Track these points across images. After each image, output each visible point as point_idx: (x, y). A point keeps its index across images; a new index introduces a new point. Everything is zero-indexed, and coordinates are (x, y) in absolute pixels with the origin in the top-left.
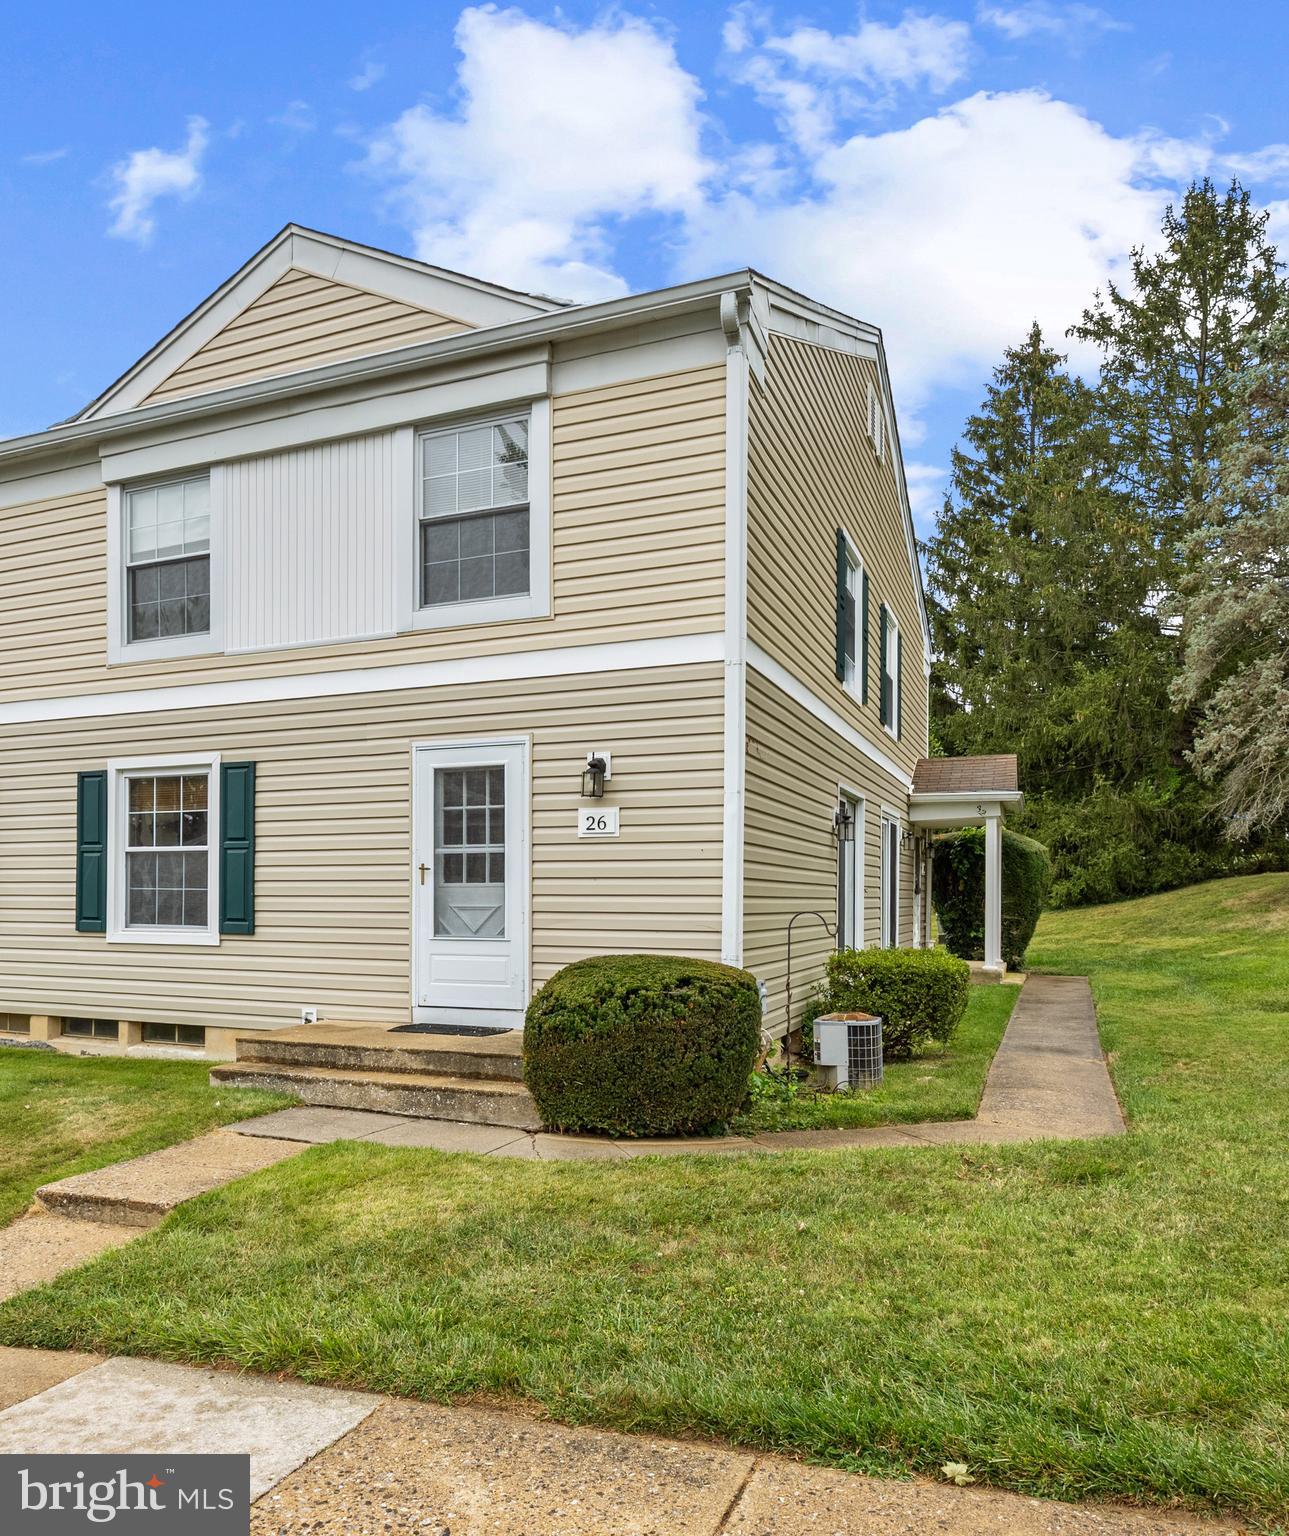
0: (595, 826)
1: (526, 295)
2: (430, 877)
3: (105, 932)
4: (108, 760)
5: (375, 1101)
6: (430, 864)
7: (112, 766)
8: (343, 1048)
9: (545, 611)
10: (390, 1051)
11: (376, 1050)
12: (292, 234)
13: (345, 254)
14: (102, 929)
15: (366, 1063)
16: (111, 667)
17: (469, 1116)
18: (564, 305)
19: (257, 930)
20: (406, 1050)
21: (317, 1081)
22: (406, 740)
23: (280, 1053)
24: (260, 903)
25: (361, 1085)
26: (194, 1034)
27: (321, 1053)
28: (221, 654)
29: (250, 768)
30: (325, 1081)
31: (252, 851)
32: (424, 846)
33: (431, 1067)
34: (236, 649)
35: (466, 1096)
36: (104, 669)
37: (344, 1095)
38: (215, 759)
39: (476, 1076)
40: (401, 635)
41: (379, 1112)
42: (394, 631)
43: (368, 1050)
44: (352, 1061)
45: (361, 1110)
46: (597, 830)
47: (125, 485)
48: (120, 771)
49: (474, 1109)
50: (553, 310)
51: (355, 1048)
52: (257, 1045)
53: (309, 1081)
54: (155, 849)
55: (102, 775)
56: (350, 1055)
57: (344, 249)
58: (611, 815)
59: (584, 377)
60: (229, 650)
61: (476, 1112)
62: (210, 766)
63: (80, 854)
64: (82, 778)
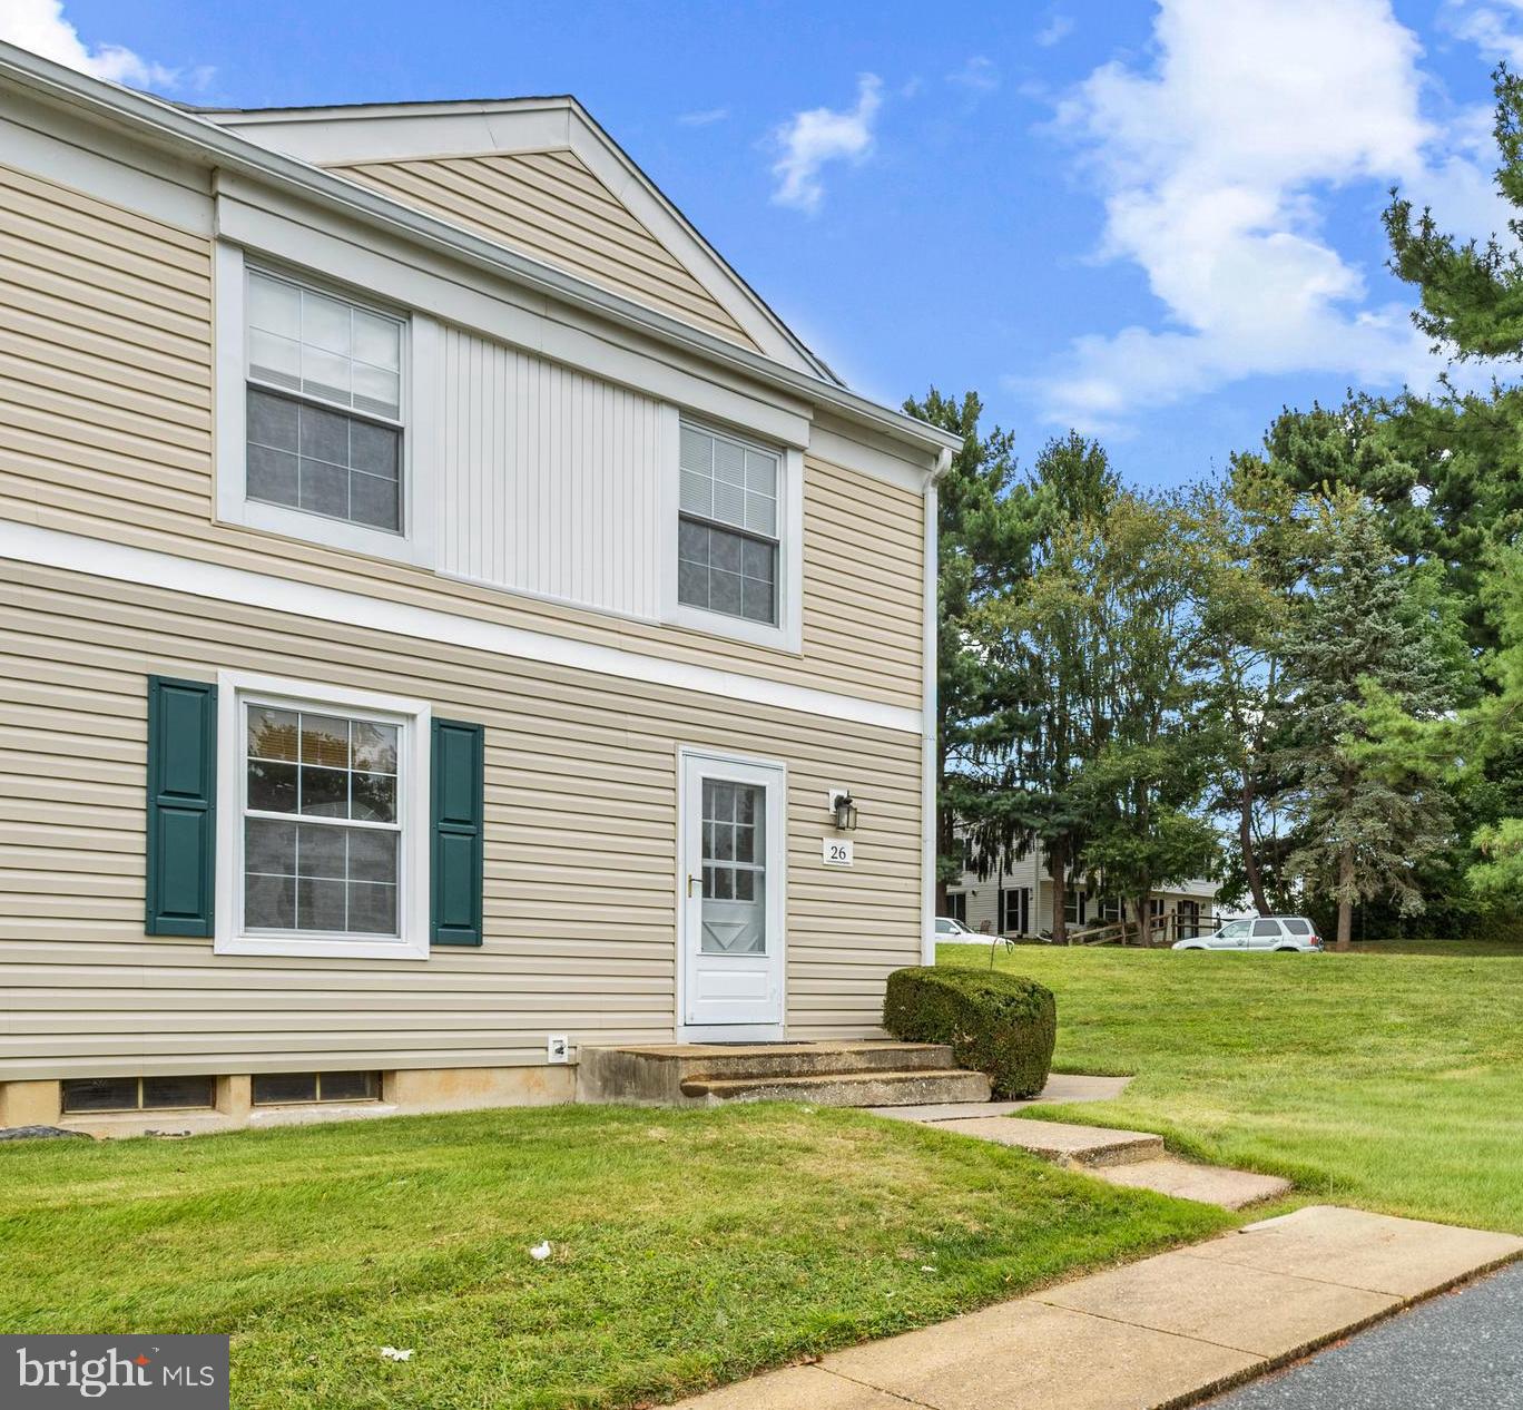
0: (837, 855)
2: (698, 888)
3: (213, 937)
4: (221, 670)
5: (876, 1096)
6: (699, 875)
7: (227, 681)
8: (797, 1055)
9: (795, 649)
10: (840, 1054)
11: (827, 1054)
12: (570, 109)
13: (633, 181)
14: (209, 933)
15: (819, 1068)
16: (220, 525)
17: (945, 1098)
19: (485, 940)
20: (853, 1052)
21: (825, 1084)
22: (672, 742)
23: (733, 1067)
24: (489, 906)
27: (776, 1063)
28: (430, 572)
29: (476, 731)
30: (833, 1083)
31: (476, 840)
32: (692, 862)
33: (873, 1065)
34: (451, 572)
35: (943, 1081)
36: (205, 524)
38: (424, 711)
40: (664, 627)
42: (658, 618)
43: (819, 1055)
44: (806, 1067)
46: (839, 859)
47: (258, 260)
48: (238, 691)
49: (949, 1091)
50: (831, 382)
51: (808, 1055)
52: (706, 1062)
53: (818, 1086)
54: (299, 817)
55: (208, 692)
56: (803, 1062)
58: (847, 845)
60: (440, 570)
61: (949, 1094)
62: (412, 717)
63: (154, 810)
64: (159, 687)
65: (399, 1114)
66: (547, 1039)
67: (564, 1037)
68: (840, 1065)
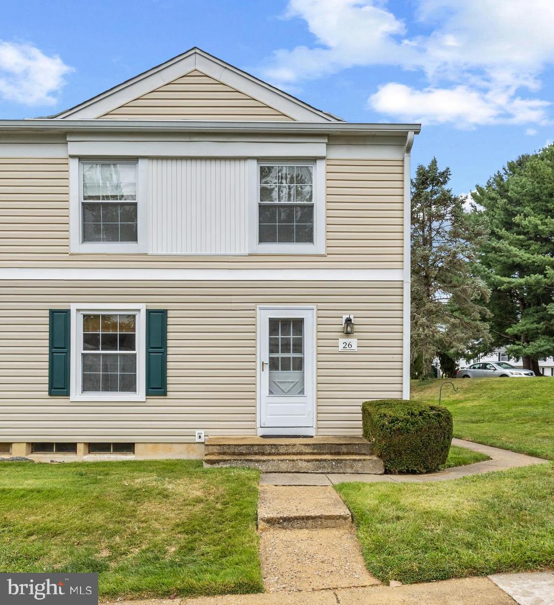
0: (347, 346)
1: (321, 111)
2: (267, 368)
3: (69, 396)
4: (71, 304)
5: (301, 467)
6: (267, 361)
7: (73, 307)
8: (268, 445)
9: (323, 251)
10: (294, 445)
11: (286, 445)
12: (196, 53)
13: (226, 71)
14: (67, 394)
15: (281, 451)
16: (72, 254)
17: (349, 470)
18: (339, 120)
19: (168, 393)
20: (303, 444)
21: (269, 461)
22: (254, 304)
23: (232, 450)
24: (169, 380)
25: (293, 460)
26: (129, 447)
27: (256, 449)
28: (146, 254)
29: (164, 312)
30: (273, 460)
31: (164, 354)
32: (263, 354)
33: (315, 451)
34: (155, 252)
35: (348, 462)
36: (67, 255)
37: (284, 466)
38: (143, 307)
39: (339, 454)
40: (250, 255)
41: (303, 473)
42: (247, 252)
43: (282, 445)
44: (273, 451)
45: (293, 472)
46: (348, 348)
47: (81, 158)
48: (78, 310)
49: (351, 467)
50: (334, 121)
51: (275, 445)
52: (218, 447)
53: (264, 461)
54: (100, 352)
55: (67, 312)
56: (272, 448)
57: (226, 68)
58: (354, 342)
59: (341, 153)
60: (150, 252)
61: (352, 468)
62: (139, 310)
63: (51, 354)
64: (52, 312)
65: (136, 459)
66: (195, 432)
67: (202, 431)
68: (294, 451)
